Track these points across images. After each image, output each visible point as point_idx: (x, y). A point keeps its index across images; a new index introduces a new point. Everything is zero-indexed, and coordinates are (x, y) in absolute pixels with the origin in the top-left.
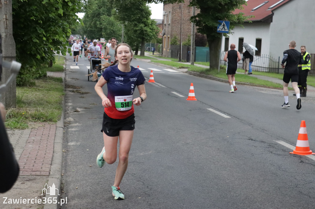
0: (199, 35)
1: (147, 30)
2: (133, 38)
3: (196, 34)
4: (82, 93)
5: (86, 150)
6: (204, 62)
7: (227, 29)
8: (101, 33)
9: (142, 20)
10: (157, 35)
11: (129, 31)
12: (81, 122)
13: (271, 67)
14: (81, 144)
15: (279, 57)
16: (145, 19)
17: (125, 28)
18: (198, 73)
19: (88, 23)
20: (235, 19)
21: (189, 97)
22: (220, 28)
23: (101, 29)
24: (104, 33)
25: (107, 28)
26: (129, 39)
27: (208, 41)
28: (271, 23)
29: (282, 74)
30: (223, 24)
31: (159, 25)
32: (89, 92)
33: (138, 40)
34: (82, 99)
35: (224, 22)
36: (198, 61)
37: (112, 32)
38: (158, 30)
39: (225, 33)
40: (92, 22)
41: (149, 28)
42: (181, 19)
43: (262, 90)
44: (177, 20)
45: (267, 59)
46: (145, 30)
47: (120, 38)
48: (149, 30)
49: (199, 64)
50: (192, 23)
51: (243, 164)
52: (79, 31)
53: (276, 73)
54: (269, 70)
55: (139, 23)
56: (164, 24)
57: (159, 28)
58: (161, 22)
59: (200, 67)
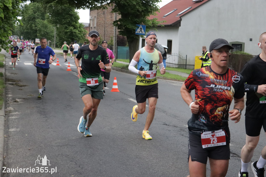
0: (120, 37)
1: (76, 32)
2: (64, 39)
3: (117, 35)
4: (21, 86)
5: (25, 135)
6: (125, 59)
7: (144, 31)
8: (36, 34)
9: (71, 23)
10: (84, 36)
11: (60, 32)
12: (21, 111)
13: (180, 64)
14: (20, 130)
15: (187, 55)
16: (75, 23)
17: (58, 30)
18: (120, 69)
19: (25, 26)
20: (150, 23)
21: (113, 89)
22: (138, 31)
23: (36, 31)
24: (39, 34)
25: (41, 30)
26: (60, 40)
27: (128, 42)
28: (180, 27)
29: (189, 69)
30: (140, 28)
31: (86, 28)
32: (26, 85)
33: (68, 40)
34: (21, 90)
35: (141, 26)
36: (119, 59)
37: (46, 33)
38: (86, 32)
39: (142, 35)
40: (28, 24)
41: (77, 30)
42: (105, 23)
43: (174, 83)
44: (101, 23)
45: (177, 56)
46: (74, 32)
47: (53, 38)
48: (78, 32)
49: (120, 61)
50: (114, 26)
51: (160, 145)
52: (17, 33)
53: (184, 68)
54: (179, 66)
55: (69, 26)
56: (91, 27)
57: (86, 31)
58: (88, 25)
59: (121, 64)
